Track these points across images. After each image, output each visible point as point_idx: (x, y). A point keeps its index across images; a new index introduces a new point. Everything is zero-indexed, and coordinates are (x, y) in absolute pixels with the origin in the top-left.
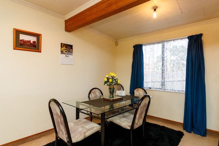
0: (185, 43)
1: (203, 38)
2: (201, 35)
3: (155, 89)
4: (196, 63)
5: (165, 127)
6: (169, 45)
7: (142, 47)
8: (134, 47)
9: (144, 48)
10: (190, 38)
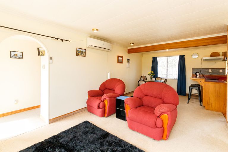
0: (178, 58)
1: (185, 57)
2: (184, 55)
6: (170, 59)
8: (153, 58)
9: (158, 58)
10: (180, 56)
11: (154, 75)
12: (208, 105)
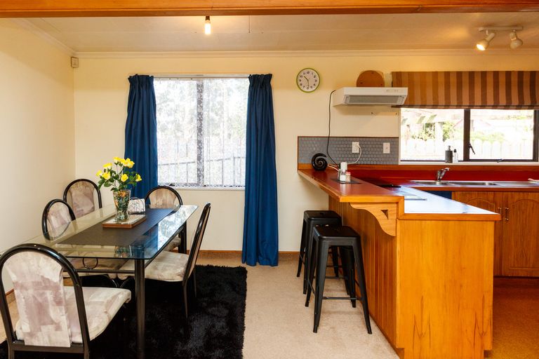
3: (185, 187)
4: (263, 131)
5: (212, 267)
7: (153, 84)
8: (131, 79)
10: (253, 79)
11: (139, 179)
12: (416, 337)
